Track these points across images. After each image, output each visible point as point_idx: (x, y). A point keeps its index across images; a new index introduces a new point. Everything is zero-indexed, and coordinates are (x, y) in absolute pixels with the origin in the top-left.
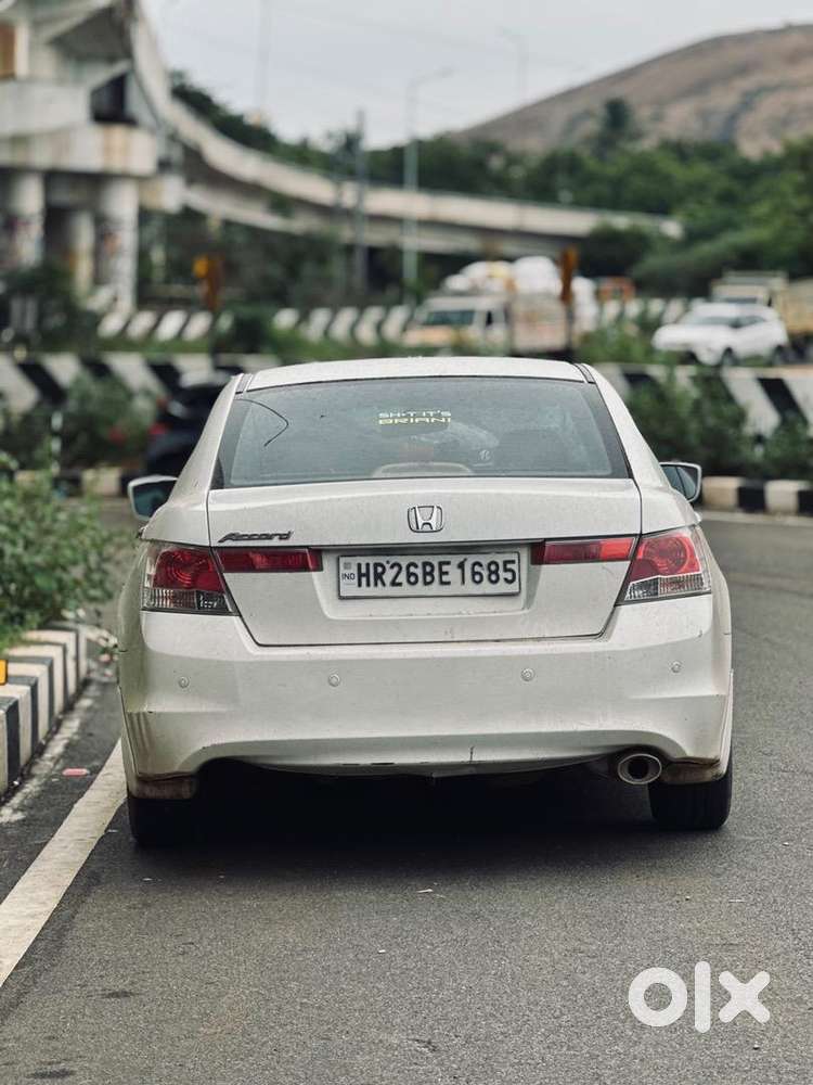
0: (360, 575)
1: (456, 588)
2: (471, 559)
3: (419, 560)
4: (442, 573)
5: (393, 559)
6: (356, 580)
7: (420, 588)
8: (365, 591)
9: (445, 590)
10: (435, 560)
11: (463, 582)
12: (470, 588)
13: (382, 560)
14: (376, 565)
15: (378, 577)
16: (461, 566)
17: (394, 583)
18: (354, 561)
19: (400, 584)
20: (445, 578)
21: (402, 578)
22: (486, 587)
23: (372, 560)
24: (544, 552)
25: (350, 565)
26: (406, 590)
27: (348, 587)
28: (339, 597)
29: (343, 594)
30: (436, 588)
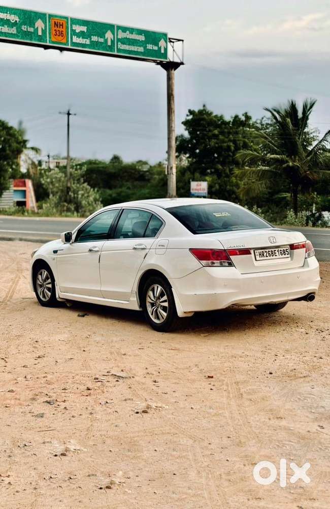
0: (260, 255)
1: (278, 257)
2: (280, 249)
3: (270, 250)
4: (275, 253)
5: (265, 250)
7: (271, 257)
8: (261, 259)
9: (276, 257)
10: (273, 250)
11: (279, 255)
12: (281, 256)
13: (263, 250)
14: (262, 252)
15: (263, 255)
16: (278, 251)
17: (267, 256)
18: (258, 251)
21: (268, 255)
22: (283, 256)
23: (261, 251)
24: (293, 247)
25: (257, 252)
26: (269, 258)
27: (258, 258)
28: (256, 260)
29: (257, 259)
30: (274, 257)
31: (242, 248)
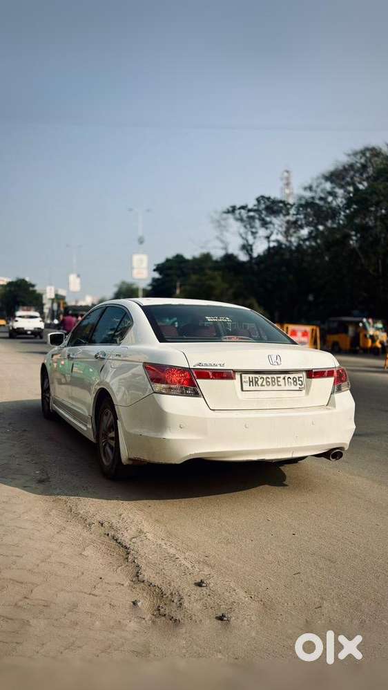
0: (250, 382)
1: (282, 388)
2: (287, 376)
3: (270, 376)
4: (278, 381)
5: (261, 376)
6: (248, 384)
7: (270, 387)
8: (252, 388)
9: (279, 388)
10: (275, 376)
11: (285, 385)
12: (288, 387)
13: (257, 376)
14: (255, 378)
15: (256, 382)
16: (284, 378)
17: (262, 385)
18: (248, 376)
19: (264, 386)
20: (279, 383)
21: (265, 383)
22: (293, 387)
23: (254, 376)
24: (311, 374)
25: (246, 377)
26: (266, 388)
27: (246, 386)
28: (242, 390)
29: (244, 389)
30: (276, 387)
31: (219, 367)
